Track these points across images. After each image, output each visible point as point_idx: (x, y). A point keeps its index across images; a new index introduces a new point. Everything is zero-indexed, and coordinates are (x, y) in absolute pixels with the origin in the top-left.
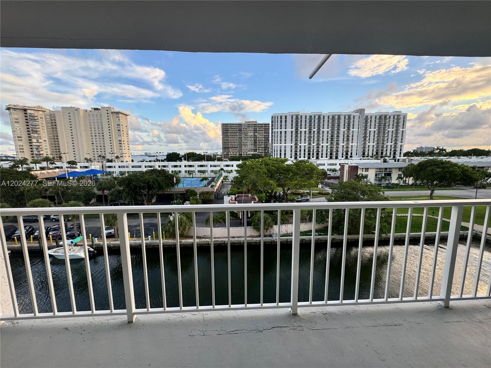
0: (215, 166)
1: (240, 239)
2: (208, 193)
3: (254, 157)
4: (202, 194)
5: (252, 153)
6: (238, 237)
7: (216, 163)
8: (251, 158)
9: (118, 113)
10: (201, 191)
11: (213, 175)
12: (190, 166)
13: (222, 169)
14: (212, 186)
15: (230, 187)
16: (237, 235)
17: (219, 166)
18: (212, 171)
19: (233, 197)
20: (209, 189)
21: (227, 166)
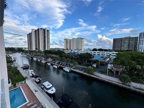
0: (108, 53)
1: (112, 82)
2: (103, 62)
3: (127, 51)
4: (101, 62)
5: (127, 49)
6: (112, 81)
7: (108, 52)
8: (126, 51)
9: (82, 38)
10: (100, 61)
11: (107, 56)
12: (99, 53)
13: (111, 55)
14: (105, 60)
15: (112, 61)
16: (111, 80)
17: (110, 53)
18: (107, 55)
19: (113, 65)
20: (104, 61)
21: (113, 53)
